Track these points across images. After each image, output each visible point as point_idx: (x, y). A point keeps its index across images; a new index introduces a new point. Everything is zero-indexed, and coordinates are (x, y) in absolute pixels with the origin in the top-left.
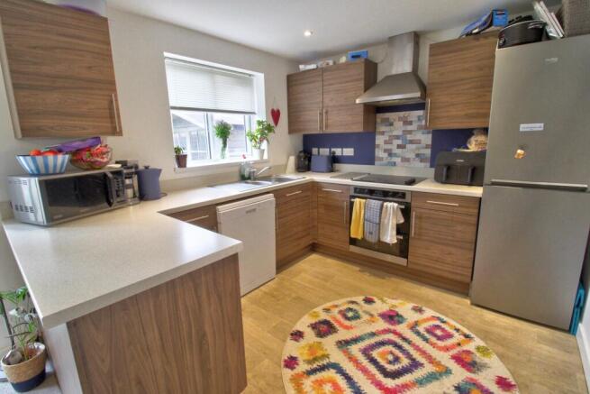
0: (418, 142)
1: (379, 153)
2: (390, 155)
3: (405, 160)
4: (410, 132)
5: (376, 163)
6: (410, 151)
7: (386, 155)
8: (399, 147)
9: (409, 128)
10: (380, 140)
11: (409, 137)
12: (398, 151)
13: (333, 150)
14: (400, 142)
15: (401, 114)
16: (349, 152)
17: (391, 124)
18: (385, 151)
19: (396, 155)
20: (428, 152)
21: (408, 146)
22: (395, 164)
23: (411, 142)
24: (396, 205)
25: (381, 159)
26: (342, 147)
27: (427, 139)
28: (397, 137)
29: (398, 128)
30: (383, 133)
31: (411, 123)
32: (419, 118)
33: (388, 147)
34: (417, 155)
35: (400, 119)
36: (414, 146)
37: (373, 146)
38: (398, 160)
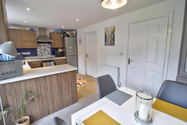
0: (48, 50)
1: (38, 53)
2: (42, 53)
3: (46, 54)
4: (46, 48)
5: (38, 55)
6: (46, 52)
7: (40, 53)
8: (43, 51)
9: (45, 47)
10: (38, 50)
11: (46, 49)
12: (44, 52)
13: (22, 53)
14: (43, 50)
15: (43, 44)
16: (29, 53)
17: (41, 46)
18: (40, 52)
19: (43, 53)
20: (50, 52)
21: (46, 51)
22: (43, 55)
23: (46, 50)
24: (53, 63)
25: (39, 54)
26: (26, 52)
27: (50, 50)
28: (43, 49)
29: (43, 47)
30: (39, 48)
31: (46, 46)
32: (47, 45)
33: (41, 51)
34: (48, 53)
35: (43, 45)
36: (47, 51)
37: (36, 52)
38: (44, 54)
